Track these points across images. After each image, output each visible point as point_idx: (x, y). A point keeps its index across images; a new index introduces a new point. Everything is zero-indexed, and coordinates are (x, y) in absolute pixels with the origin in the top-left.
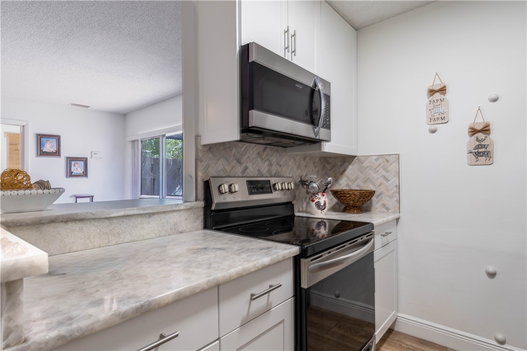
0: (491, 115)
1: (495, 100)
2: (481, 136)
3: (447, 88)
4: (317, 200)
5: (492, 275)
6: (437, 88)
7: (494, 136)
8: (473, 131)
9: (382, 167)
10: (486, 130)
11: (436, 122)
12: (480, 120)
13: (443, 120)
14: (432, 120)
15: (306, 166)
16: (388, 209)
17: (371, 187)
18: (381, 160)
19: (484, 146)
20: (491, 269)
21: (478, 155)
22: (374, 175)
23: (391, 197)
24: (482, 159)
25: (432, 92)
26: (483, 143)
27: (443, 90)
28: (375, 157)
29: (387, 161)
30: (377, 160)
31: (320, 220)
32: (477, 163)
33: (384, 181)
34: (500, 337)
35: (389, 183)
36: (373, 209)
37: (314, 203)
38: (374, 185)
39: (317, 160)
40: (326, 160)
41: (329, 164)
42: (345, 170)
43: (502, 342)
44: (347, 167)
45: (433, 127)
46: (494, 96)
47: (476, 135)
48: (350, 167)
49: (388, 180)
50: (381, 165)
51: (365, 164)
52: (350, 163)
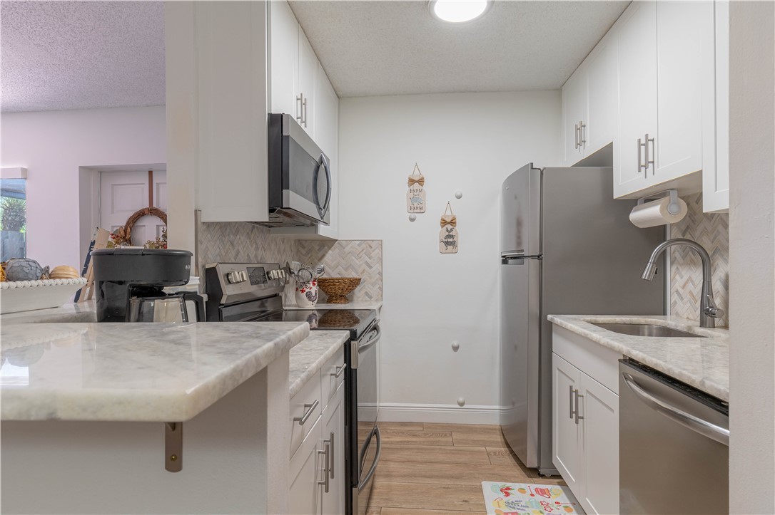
0: (457, 211)
1: (459, 197)
2: (449, 227)
3: (425, 180)
4: (308, 290)
5: (456, 348)
6: (417, 179)
7: (459, 229)
8: (444, 223)
9: (365, 253)
10: (453, 222)
11: (415, 211)
12: (449, 213)
13: (421, 210)
14: (412, 208)
15: (284, 250)
16: (371, 297)
17: (354, 275)
18: (364, 246)
19: (452, 237)
20: (455, 344)
21: (447, 243)
22: (357, 262)
23: (373, 284)
24: (450, 247)
25: (412, 181)
26: (451, 234)
27: (421, 181)
28: (357, 242)
29: (370, 247)
30: (359, 245)
31: (311, 312)
32: (447, 251)
33: (367, 268)
34: (461, 400)
35: (373, 269)
36: (355, 298)
37: (305, 293)
38: (357, 273)
39: (293, 242)
40: (300, 243)
41: (304, 248)
42: (324, 256)
43: (462, 404)
44: (327, 252)
45: (413, 216)
46: (459, 194)
47: (446, 226)
48: (330, 252)
49: (370, 267)
50: (365, 251)
51: (347, 250)
52: (330, 248)
